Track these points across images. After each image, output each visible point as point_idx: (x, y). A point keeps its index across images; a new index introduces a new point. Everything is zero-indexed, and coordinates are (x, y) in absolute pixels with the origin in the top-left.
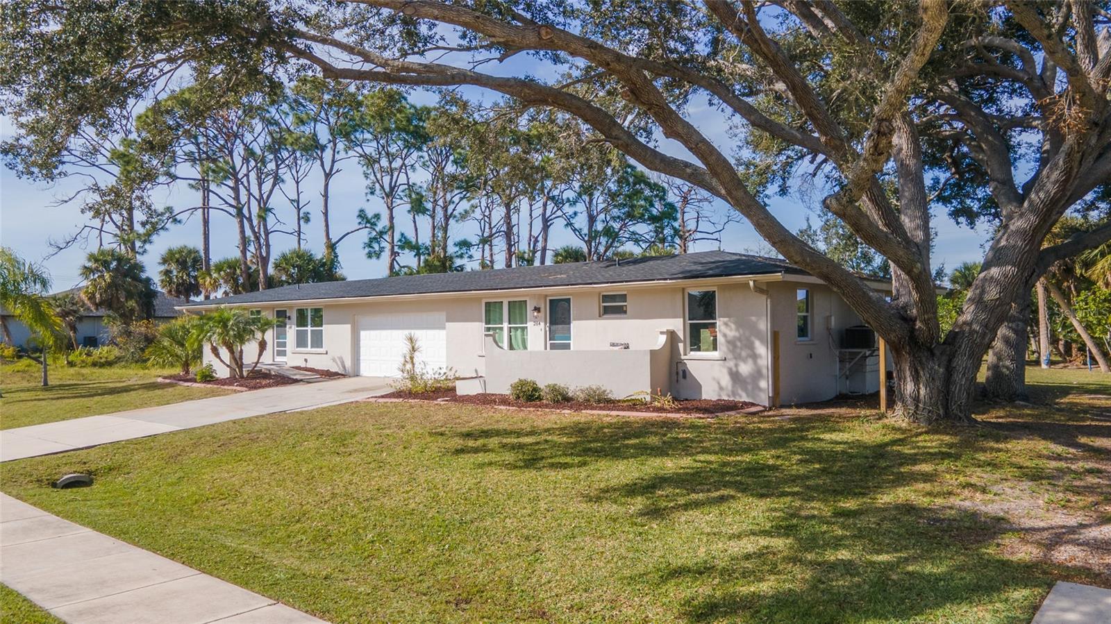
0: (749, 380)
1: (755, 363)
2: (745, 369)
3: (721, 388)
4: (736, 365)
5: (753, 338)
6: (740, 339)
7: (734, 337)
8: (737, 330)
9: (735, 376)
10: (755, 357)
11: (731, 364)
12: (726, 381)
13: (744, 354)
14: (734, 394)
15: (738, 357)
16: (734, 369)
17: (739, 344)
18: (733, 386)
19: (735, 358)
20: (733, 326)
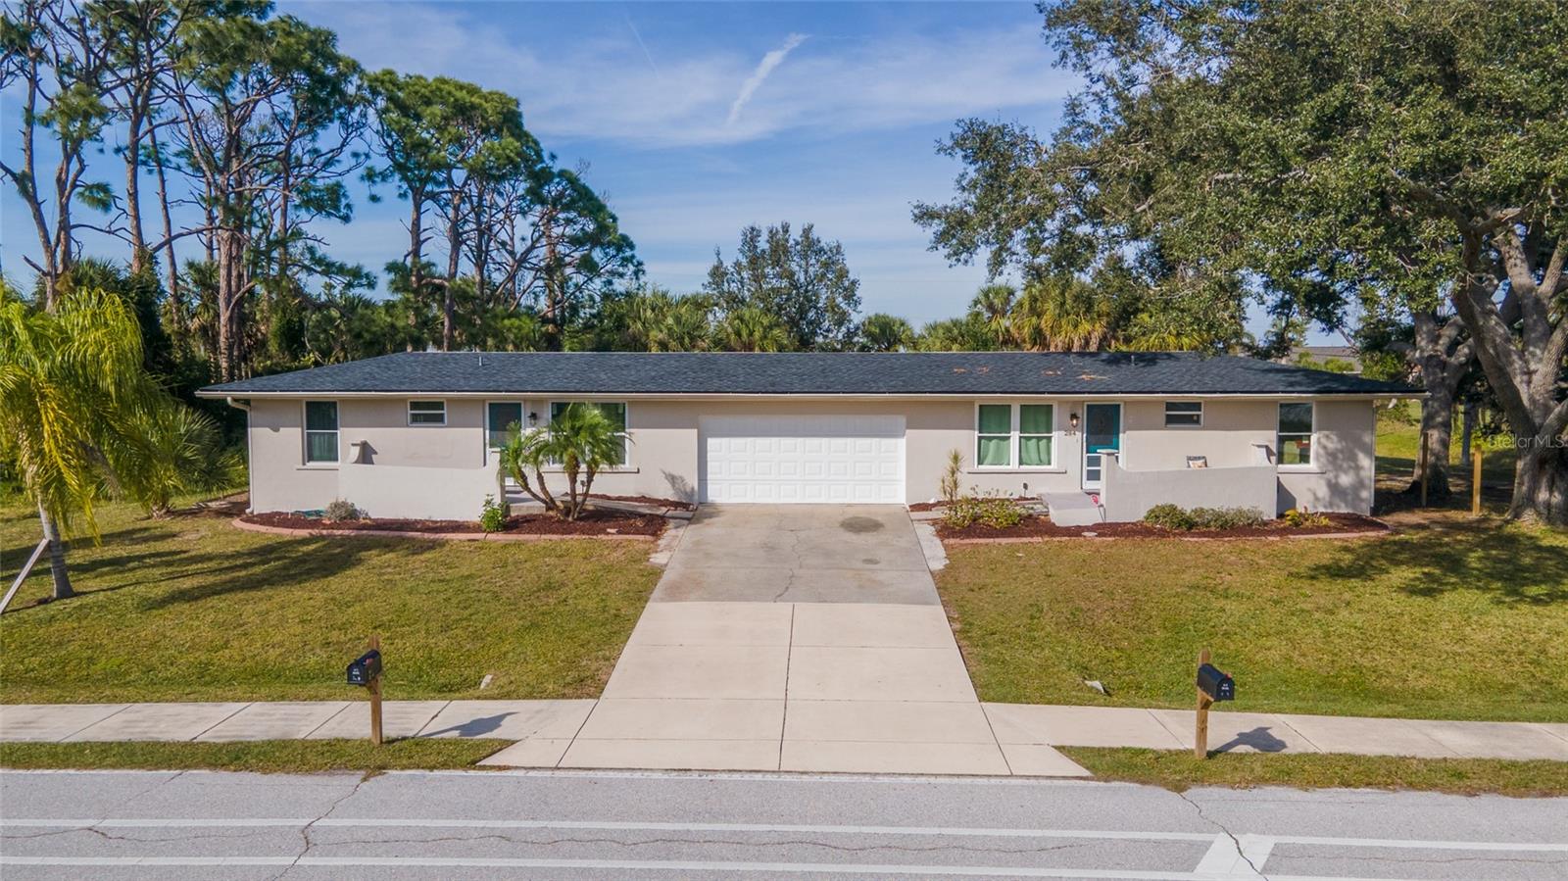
0: (1349, 491)
1: (1358, 475)
2: (1345, 480)
3: (1317, 499)
4: (1336, 477)
5: (1357, 451)
6: (1342, 451)
7: (1337, 449)
8: (1340, 441)
9: (1335, 489)
10: (1358, 468)
11: (1331, 475)
12: (1323, 491)
13: (1345, 465)
14: (1331, 505)
15: (1338, 469)
16: (1333, 481)
17: (1340, 456)
18: (1331, 497)
19: (1336, 470)
20: (1335, 438)
